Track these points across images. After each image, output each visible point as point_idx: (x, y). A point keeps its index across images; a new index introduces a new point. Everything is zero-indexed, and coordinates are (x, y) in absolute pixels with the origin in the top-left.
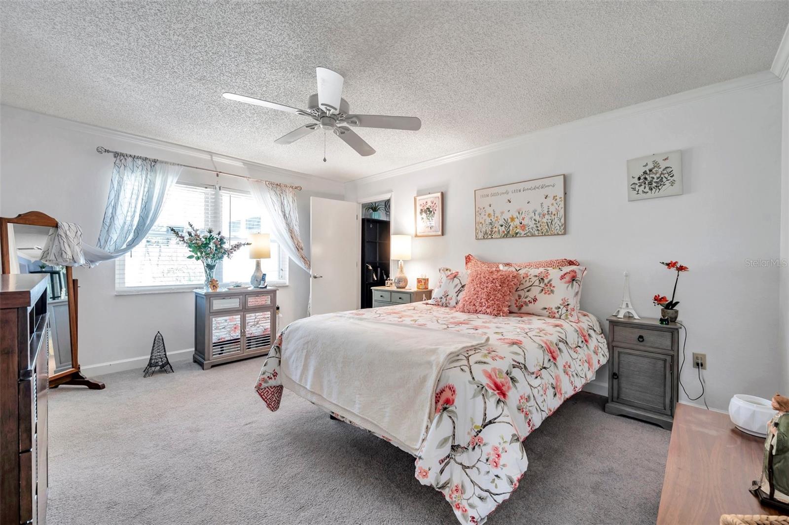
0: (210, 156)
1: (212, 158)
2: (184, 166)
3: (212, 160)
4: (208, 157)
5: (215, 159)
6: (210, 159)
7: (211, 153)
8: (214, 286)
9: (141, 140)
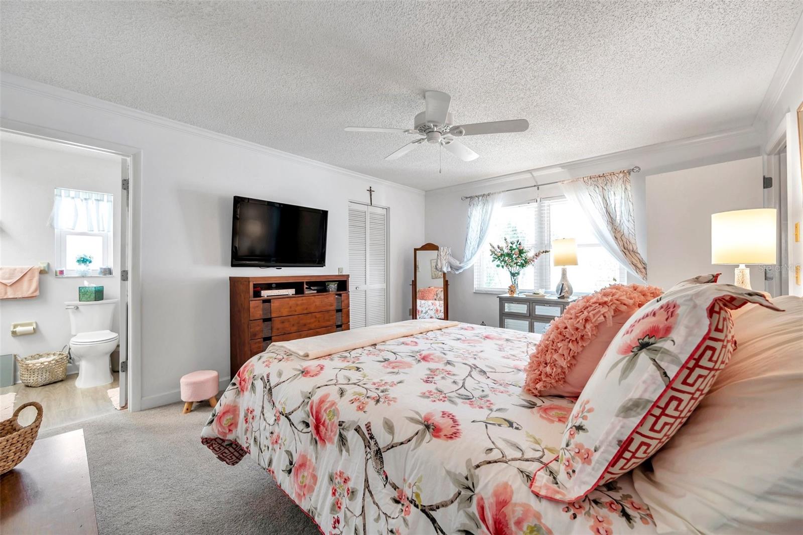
0: (530, 174)
1: (532, 174)
2: (507, 191)
3: (533, 176)
4: (528, 176)
5: (535, 174)
6: (531, 176)
7: (530, 171)
8: (512, 291)
9: (491, 181)
